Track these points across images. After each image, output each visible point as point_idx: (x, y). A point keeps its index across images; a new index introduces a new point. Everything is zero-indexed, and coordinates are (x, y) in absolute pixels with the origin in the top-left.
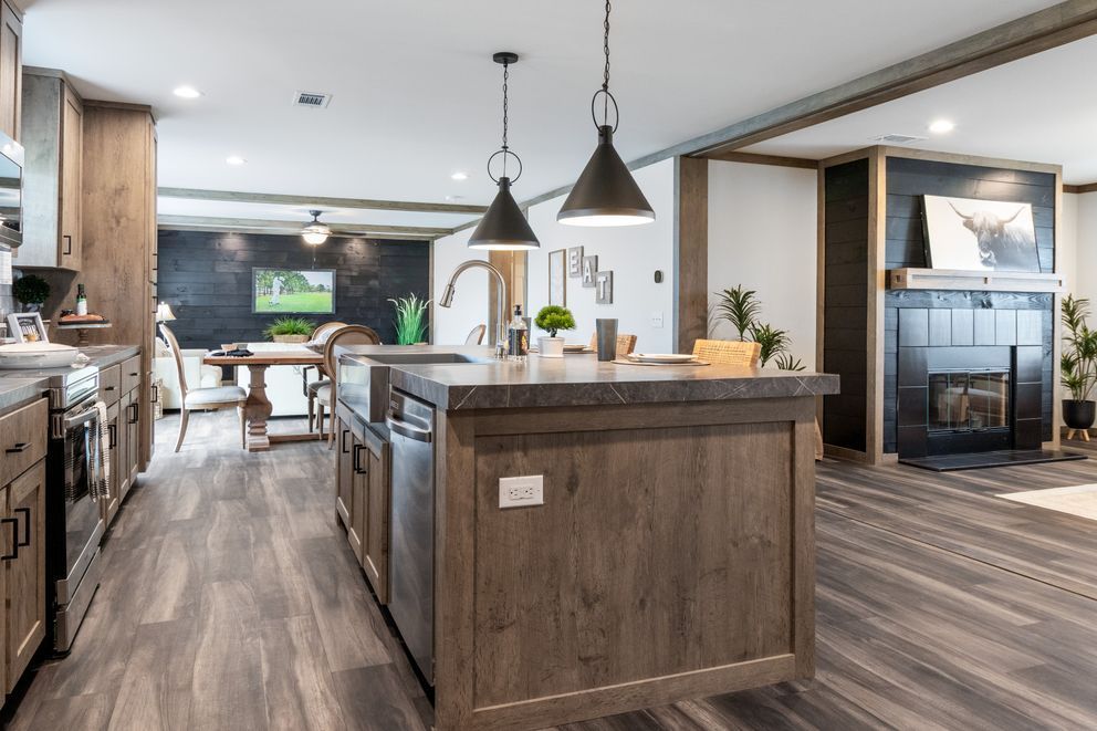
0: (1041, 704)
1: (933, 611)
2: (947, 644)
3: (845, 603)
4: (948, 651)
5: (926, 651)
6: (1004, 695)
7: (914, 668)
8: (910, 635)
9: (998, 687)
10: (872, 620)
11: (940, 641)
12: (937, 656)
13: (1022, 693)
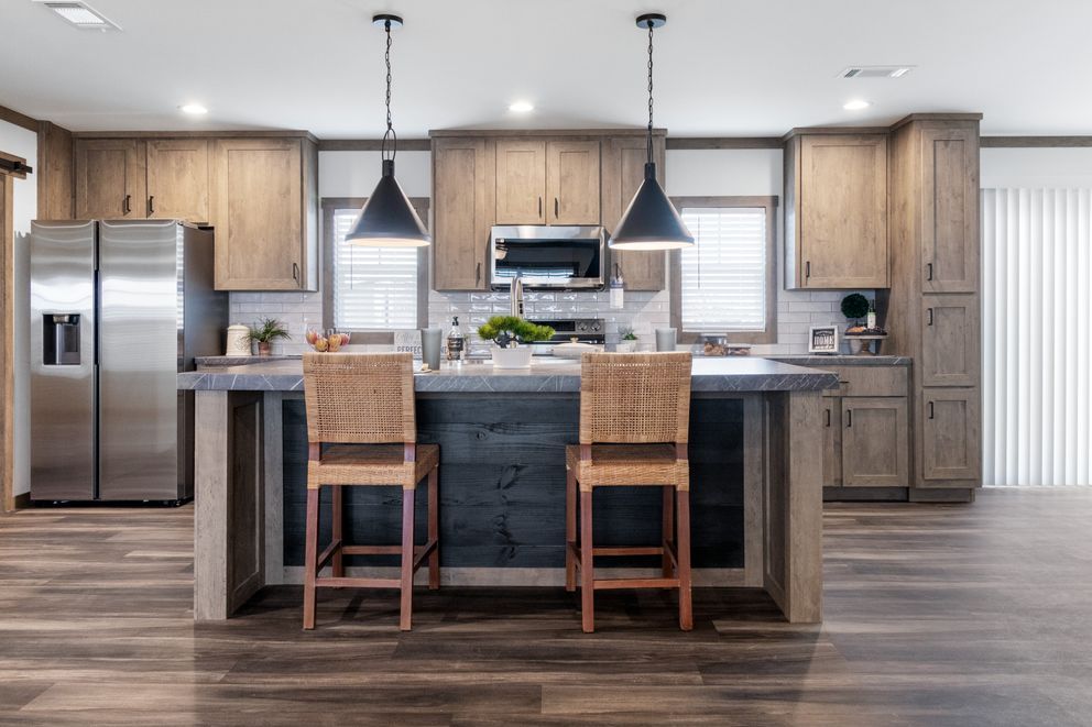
0: (15, 672)
1: (174, 717)
2: (128, 685)
3: (279, 680)
4: (119, 679)
5: (139, 670)
6: (49, 665)
7: (134, 653)
8: (168, 678)
9: (56, 668)
10: (220, 676)
11: (135, 685)
12: (125, 670)
13: (35, 673)
